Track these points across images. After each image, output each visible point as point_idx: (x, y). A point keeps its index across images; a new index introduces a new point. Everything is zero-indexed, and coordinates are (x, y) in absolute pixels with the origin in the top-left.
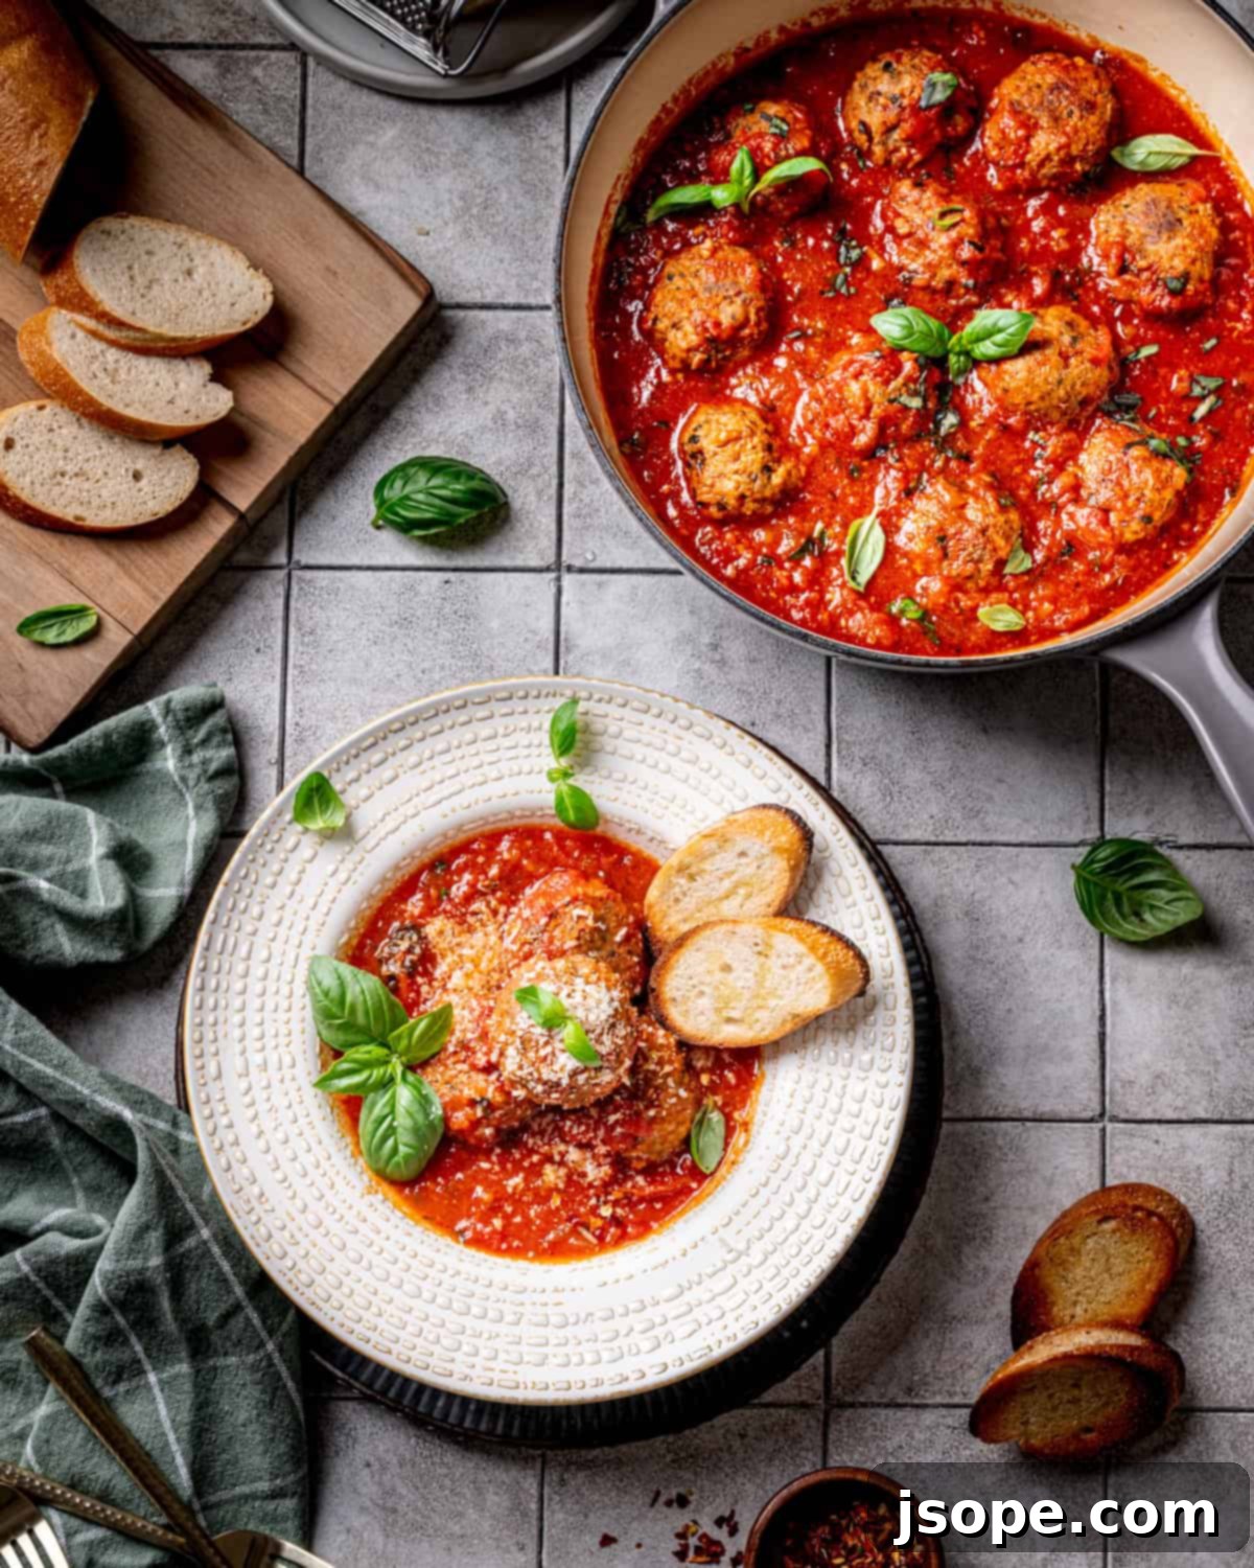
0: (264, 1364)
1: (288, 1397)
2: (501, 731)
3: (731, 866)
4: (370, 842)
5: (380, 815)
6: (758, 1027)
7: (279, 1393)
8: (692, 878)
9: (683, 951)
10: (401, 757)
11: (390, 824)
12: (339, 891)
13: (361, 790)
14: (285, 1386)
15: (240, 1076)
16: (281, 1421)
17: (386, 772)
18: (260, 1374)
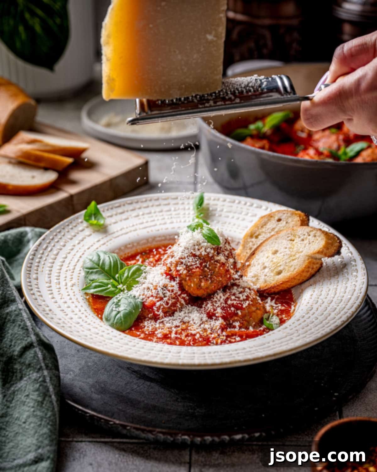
0: (41, 379)
1: (51, 402)
2: (173, 209)
3: (274, 227)
4: (114, 235)
5: (119, 229)
6: (292, 269)
7: (47, 398)
8: (257, 237)
9: (255, 255)
10: (130, 213)
11: (124, 231)
12: (100, 246)
13: (113, 220)
14: (50, 396)
15: (47, 283)
16: (46, 415)
17: (124, 216)
18: (38, 385)
